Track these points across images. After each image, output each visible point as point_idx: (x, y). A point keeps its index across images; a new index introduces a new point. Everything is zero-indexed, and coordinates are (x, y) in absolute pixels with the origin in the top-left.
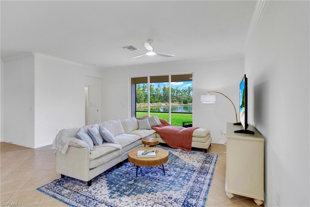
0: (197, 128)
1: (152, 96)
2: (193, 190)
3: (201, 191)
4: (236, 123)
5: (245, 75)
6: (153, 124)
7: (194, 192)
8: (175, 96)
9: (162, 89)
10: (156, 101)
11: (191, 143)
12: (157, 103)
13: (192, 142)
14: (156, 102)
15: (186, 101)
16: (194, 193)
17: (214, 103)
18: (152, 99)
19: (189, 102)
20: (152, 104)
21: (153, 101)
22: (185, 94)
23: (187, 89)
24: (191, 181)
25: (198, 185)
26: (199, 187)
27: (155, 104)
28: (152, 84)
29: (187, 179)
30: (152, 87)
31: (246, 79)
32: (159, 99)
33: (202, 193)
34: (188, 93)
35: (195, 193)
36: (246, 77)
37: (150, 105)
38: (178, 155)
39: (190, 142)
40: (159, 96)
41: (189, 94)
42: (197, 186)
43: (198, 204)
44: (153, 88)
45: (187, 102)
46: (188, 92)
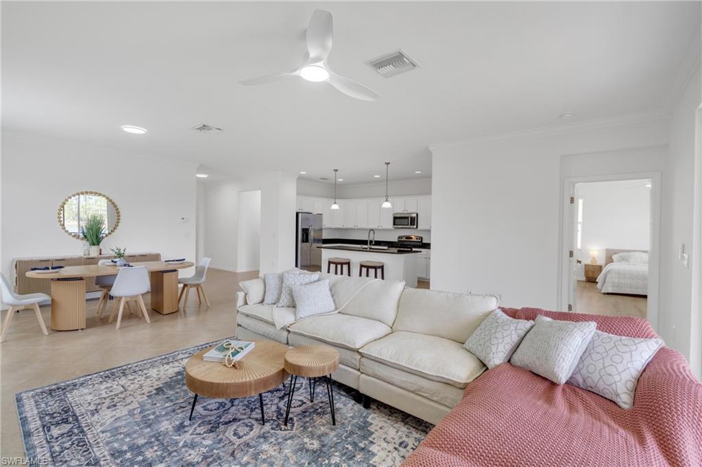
2: (77, 445)
3: (53, 457)
7: (73, 444)
16: (70, 443)
24: (108, 457)
25: (77, 463)
26: (66, 461)
29: (126, 452)
33: (48, 455)
35: (67, 445)
42: (79, 460)
43: (42, 433)
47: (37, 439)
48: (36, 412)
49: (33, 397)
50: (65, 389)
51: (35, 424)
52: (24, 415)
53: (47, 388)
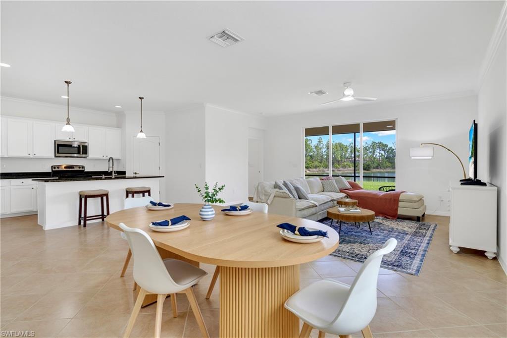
0: (404, 192)
1: (309, 158)
2: (410, 245)
3: (420, 247)
4: (464, 178)
5: (474, 121)
6: (342, 187)
8: (347, 158)
9: (325, 147)
10: (315, 165)
11: (396, 210)
12: (317, 169)
13: (399, 208)
14: (316, 167)
15: (368, 165)
17: (430, 158)
18: (308, 162)
19: (374, 168)
20: (309, 170)
21: (310, 165)
22: (367, 154)
23: (369, 146)
24: (405, 240)
25: (414, 243)
26: (417, 244)
27: (314, 170)
28: (309, 138)
29: (399, 239)
30: (308, 143)
31: (476, 125)
32: (321, 163)
34: (371, 152)
36: (476, 123)
37: (306, 172)
38: (381, 222)
39: (396, 207)
40: (320, 158)
41: (373, 154)
43: (418, 253)
44: (311, 144)
45: (369, 168)
46: (371, 150)
47: (421, 252)
48: (414, 261)
49: (410, 269)
50: (391, 264)
51: (418, 258)
52: (420, 262)
53: (399, 269)
